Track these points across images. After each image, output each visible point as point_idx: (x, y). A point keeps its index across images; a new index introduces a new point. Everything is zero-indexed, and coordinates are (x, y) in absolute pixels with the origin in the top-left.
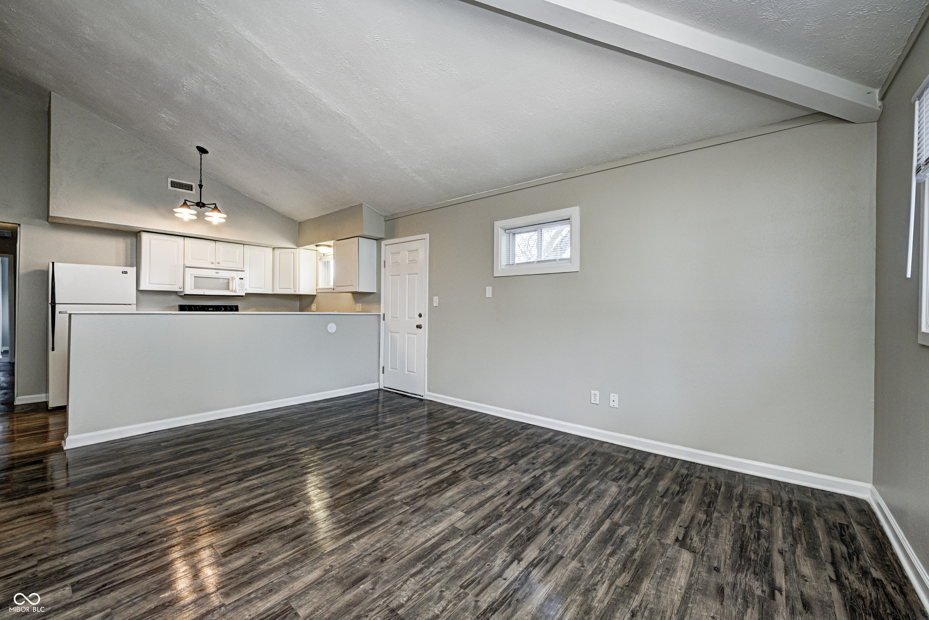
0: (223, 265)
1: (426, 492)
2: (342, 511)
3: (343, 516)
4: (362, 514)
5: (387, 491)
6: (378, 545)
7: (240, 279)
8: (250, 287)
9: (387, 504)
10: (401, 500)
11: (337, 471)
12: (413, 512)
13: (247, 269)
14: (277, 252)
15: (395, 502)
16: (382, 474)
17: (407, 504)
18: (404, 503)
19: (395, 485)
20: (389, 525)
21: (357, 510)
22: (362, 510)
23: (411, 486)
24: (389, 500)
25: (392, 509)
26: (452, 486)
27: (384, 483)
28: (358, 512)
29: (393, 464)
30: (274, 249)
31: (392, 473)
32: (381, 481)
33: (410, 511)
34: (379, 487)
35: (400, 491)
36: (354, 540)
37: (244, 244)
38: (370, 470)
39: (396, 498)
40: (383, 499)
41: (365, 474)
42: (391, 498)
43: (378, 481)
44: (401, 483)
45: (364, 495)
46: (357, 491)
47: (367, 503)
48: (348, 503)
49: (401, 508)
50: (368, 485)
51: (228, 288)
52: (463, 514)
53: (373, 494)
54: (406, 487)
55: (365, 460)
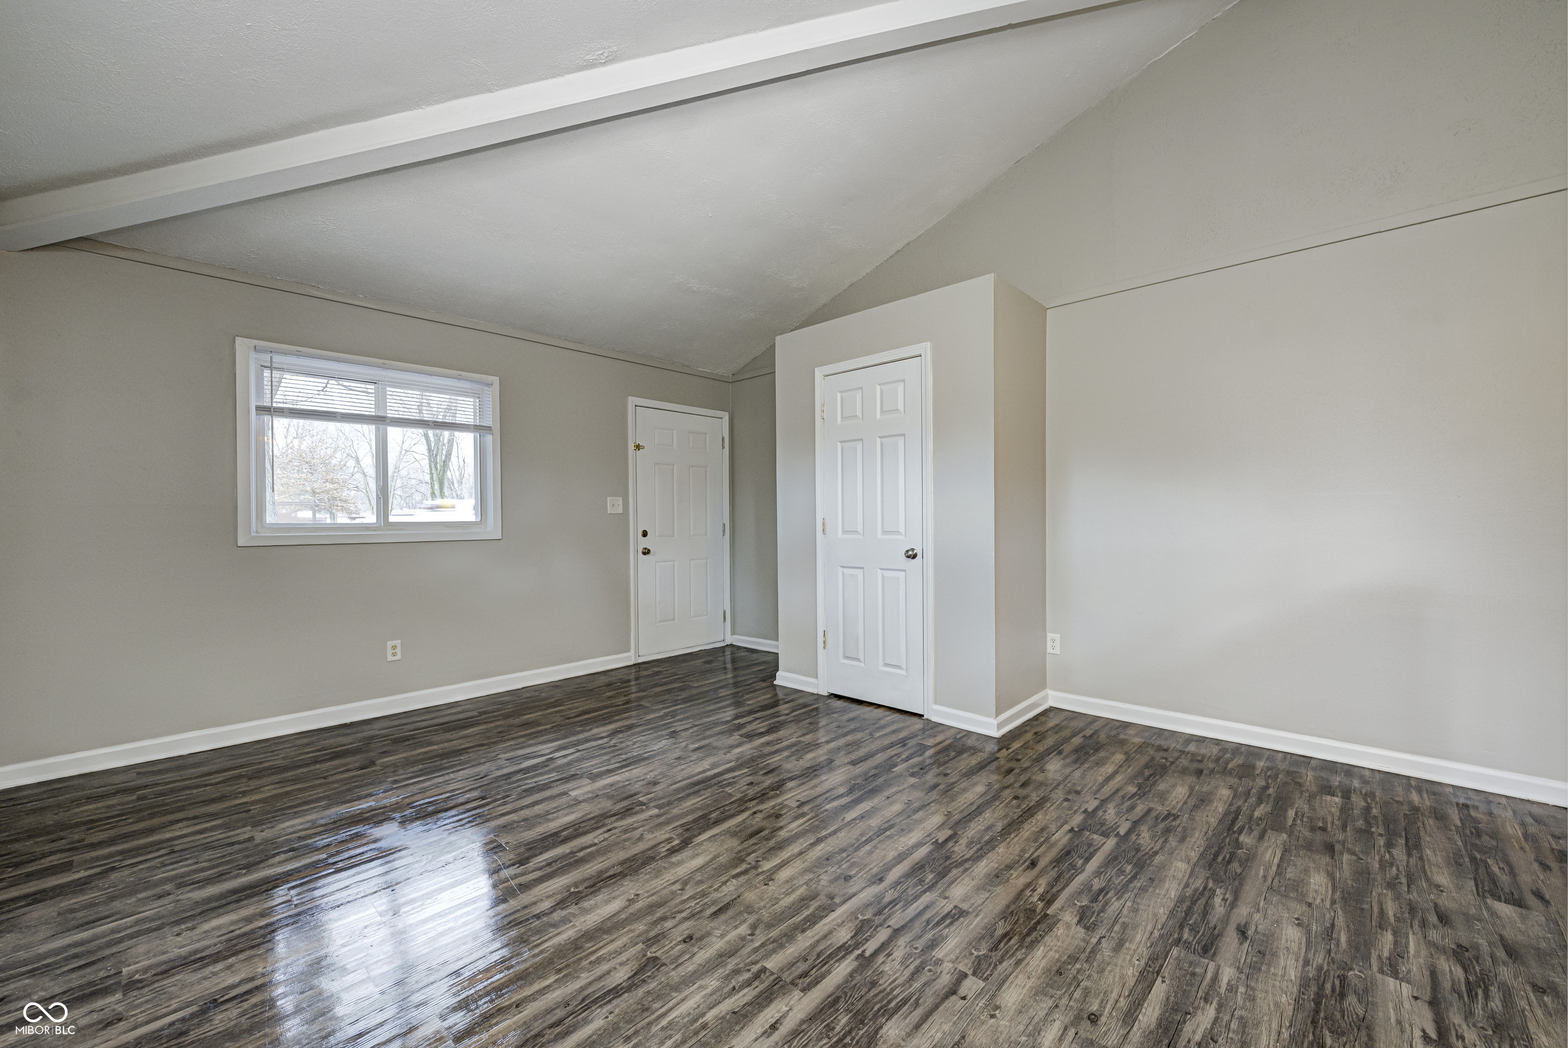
1: (605, 821)
2: (730, 795)
3: (728, 790)
4: (703, 792)
5: (668, 822)
6: (683, 767)
9: (669, 803)
10: (648, 808)
11: (766, 866)
12: (635, 794)
15: (659, 807)
16: (674, 859)
17: (642, 804)
18: (645, 804)
19: (652, 832)
20: (669, 782)
21: (711, 796)
22: (704, 797)
23: (625, 831)
24: (668, 808)
25: (663, 798)
26: (554, 831)
27: (672, 838)
28: (709, 795)
29: (648, 886)
31: (652, 859)
32: (677, 842)
33: (640, 795)
34: (680, 830)
35: (645, 823)
36: (708, 770)
38: (699, 869)
39: (656, 811)
40: (675, 811)
41: (708, 858)
42: (662, 811)
43: (682, 842)
44: (641, 838)
45: (704, 816)
46: (717, 822)
47: (698, 805)
48: (726, 805)
49: (651, 799)
50: (700, 834)
52: (570, 793)
53: (690, 818)
54: (635, 829)
55: (714, 902)
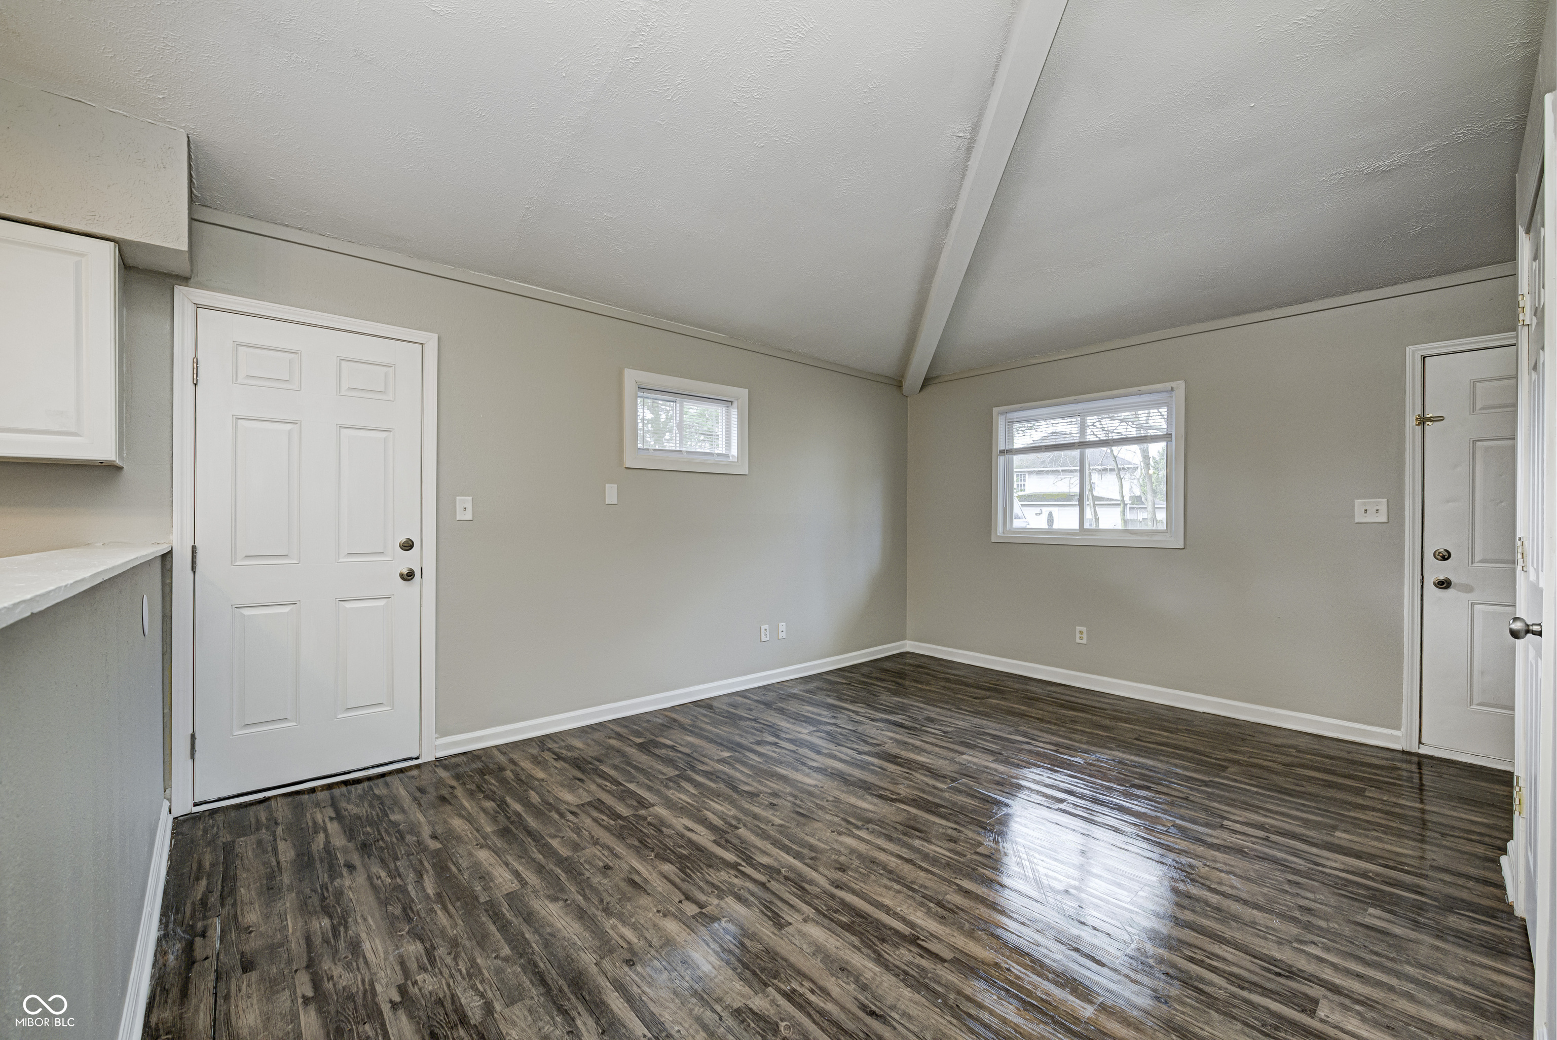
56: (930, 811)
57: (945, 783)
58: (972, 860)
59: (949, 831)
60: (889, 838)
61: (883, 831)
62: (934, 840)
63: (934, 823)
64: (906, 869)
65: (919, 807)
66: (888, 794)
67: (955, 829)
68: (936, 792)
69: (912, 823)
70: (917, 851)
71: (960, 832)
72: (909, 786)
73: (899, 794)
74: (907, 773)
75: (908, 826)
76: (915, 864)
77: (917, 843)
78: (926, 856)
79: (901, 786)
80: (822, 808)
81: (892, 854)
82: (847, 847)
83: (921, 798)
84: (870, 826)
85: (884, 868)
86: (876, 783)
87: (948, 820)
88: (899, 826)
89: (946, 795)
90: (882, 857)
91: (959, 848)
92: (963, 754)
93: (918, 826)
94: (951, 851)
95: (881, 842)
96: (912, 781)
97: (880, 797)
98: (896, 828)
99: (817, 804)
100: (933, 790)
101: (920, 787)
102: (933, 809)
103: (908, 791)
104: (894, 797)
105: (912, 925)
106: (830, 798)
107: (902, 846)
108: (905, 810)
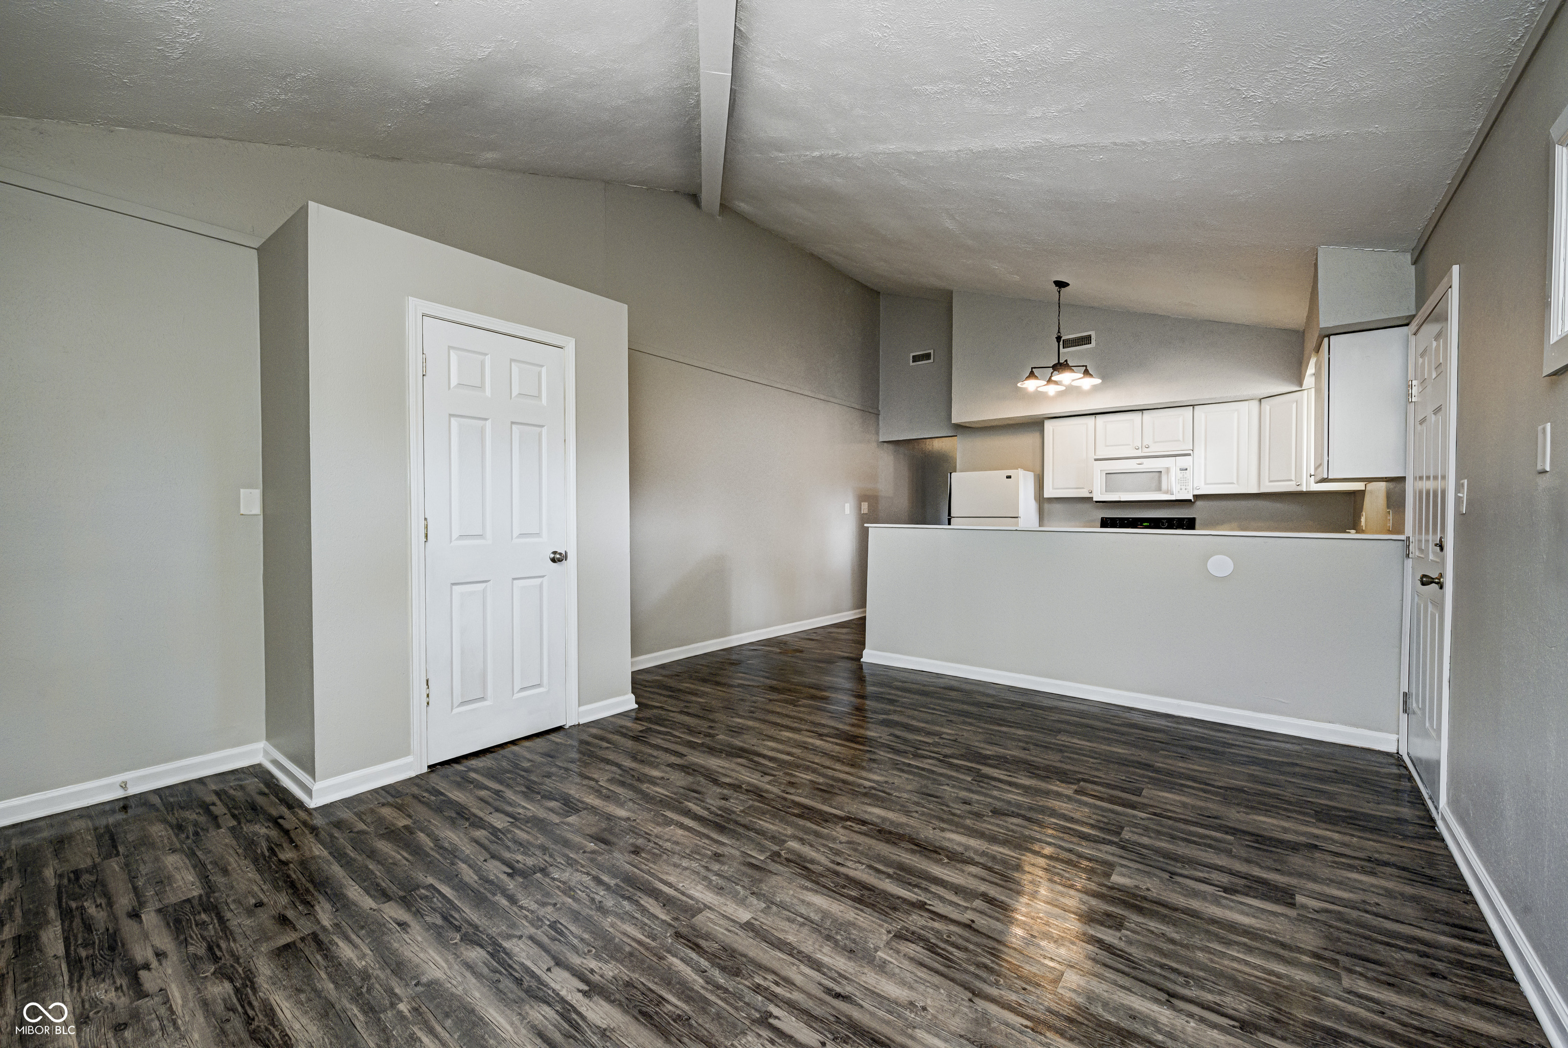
0: (1155, 449)
7: (1181, 470)
8: (1206, 484)
13: (1199, 452)
14: (1266, 405)
30: (1260, 400)
37: (1193, 406)
51: (1159, 489)
56: (809, 809)
57: (790, 851)
58: (780, 771)
59: (792, 791)
60: (844, 782)
61: (851, 787)
62: (808, 782)
63: (806, 797)
64: (828, 763)
65: (820, 813)
66: (857, 827)
67: (787, 793)
68: (801, 835)
69: (827, 796)
70: (820, 774)
71: (784, 791)
72: (834, 840)
73: (844, 827)
74: (838, 864)
75: (831, 792)
76: (822, 766)
77: (821, 780)
78: (814, 771)
79: (844, 839)
80: (917, 804)
81: (840, 771)
82: (875, 773)
83: (818, 824)
84: (864, 791)
85: (843, 762)
86: (874, 841)
87: (793, 801)
88: (839, 792)
89: (790, 831)
90: (847, 769)
91: (788, 778)
92: (748, 926)
93: (820, 794)
94: (795, 776)
95: (851, 778)
96: (831, 849)
97: (864, 822)
98: (840, 790)
99: (923, 807)
100: (805, 837)
101: (820, 840)
102: (807, 811)
103: (834, 833)
104: (849, 823)
105: (822, 740)
106: (915, 814)
107: (833, 776)
108: (835, 808)
